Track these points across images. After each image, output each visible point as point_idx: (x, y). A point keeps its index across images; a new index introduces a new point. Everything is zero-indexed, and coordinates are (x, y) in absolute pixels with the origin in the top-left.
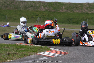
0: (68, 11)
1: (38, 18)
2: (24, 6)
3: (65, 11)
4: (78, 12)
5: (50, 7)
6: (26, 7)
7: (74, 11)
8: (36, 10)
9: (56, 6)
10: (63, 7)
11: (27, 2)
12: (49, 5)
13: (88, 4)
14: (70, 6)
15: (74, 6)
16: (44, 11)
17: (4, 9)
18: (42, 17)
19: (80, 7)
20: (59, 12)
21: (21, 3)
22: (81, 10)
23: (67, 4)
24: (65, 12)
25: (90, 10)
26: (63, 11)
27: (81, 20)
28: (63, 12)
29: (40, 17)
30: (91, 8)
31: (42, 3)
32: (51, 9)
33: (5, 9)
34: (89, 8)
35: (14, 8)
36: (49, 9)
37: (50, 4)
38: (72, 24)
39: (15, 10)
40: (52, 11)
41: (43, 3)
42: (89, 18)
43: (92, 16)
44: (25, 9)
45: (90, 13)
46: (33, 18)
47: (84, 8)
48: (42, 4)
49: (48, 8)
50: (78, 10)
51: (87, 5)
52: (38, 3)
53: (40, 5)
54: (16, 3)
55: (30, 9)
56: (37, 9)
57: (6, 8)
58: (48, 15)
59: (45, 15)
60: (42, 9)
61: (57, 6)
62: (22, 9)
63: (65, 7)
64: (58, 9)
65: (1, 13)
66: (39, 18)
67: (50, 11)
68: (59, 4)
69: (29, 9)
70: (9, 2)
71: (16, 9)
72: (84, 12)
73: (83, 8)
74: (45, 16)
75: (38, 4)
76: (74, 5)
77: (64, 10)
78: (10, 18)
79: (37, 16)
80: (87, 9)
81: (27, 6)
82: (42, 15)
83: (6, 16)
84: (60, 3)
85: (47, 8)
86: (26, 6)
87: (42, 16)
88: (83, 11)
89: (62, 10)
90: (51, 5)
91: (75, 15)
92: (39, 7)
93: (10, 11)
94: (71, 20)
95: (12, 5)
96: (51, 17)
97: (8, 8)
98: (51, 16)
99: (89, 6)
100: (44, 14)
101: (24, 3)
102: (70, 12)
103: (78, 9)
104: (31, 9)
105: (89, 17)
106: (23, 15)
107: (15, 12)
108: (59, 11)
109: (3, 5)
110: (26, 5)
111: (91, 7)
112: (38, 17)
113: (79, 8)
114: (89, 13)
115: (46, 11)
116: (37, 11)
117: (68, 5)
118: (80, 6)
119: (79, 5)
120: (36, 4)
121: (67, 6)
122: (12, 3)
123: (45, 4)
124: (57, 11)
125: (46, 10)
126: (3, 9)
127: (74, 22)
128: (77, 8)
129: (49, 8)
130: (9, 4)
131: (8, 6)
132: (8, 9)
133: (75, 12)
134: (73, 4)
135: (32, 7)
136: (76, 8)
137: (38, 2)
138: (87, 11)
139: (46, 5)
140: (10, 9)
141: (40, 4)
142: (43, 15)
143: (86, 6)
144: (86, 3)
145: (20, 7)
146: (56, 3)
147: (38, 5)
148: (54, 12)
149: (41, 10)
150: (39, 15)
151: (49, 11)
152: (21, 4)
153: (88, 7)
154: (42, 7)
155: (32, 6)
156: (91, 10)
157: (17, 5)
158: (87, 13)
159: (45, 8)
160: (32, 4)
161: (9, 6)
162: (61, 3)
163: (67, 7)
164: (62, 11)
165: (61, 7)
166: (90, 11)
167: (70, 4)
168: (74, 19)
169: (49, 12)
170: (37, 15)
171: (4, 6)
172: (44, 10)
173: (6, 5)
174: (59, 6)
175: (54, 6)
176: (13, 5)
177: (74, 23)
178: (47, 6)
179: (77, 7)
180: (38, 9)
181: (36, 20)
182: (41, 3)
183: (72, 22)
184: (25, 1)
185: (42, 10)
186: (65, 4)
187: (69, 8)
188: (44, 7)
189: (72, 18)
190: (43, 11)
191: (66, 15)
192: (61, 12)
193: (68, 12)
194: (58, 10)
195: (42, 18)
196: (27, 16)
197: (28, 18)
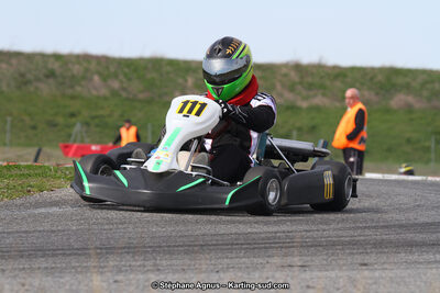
1: (78, 127)
2: (17, 75)
5: (130, 80)
6: (23, 81)
8: (70, 91)
9: (154, 75)
10: (186, 81)
11: (30, 57)
12: (126, 70)
13: (298, 67)
16: (105, 98)
18: (97, 121)
25: (304, 93)
29: (87, 124)
30: (310, 87)
32: (136, 86)
34: (301, 83)
36: (124, 89)
37: (133, 68)
40: (141, 96)
41: (98, 63)
42: (300, 129)
44: (19, 88)
45: (304, 105)
46: (55, 125)
47: (279, 87)
48: (93, 66)
49: (121, 82)
51: (293, 74)
52: (78, 63)
53: (87, 70)
55: (41, 86)
56: (72, 87)
59: (110, 116)
60: (95, 89)
61: (162, 76)
62: (5, 88)
63: (197, 80)
64: (166, 86)
66: (82, 125)
67: (131, 96)
68: (169, 68)
69: (37, 88)
74: (108, 120)
75: (77, 67)
79: (74, 120)
80: (292, 89)
81: (29, 76)
82: (93, 114)
84: (172, 63)
85: (116, 85)
86: (22, 75)
87: (93, 118)
89: (183, 93)
90: (135, 70)
92: (84, 78)
99: (302, 78)
100: (102, 108)
101: (14, 61)
104: (46, 89)
105: (298, 125)
106: (11, 115)
110: (23, 70)
111: (309, 80)
112: (74, 125)
114: (299, 108)
115: (112, 95)
116: (73, 97)
120: (70, 65)
123: (107, 68)
124: (160, 97)
125: (114, 93)
129: (125, 85)
135: (51, 81)
137: (78, 57)
138: (289, 96)
139: (112, 69)
141: (85, 64)
142: (101, 112)
143: (285, 75)
144: (286, 65)
146: (156, 64)
147: (76, 69)
148: (149, 102)
149: (89, 91)
150: (79, 113)
151: (124, 94)
153: (297, 79)
154: (96, 78)
155: (51, 74)
156: (311, 93)
158: (292, 108)
159: (110, 82)
160: (50, 66)
165: (180, 80)
166: (306, 98)
169: (127, 99)
170: (73, 115)
172: (104, 92)
174: (168, 73)
175: (149, 76)
178: (116, 76)
180: (78, 89)
181: (70, 136)
182: (89, 62)
184: (18, 54)
185: (94, 93)
188: (104, 80)
190: (98, 97)
194: (166, 94)
195: (97, 126)
196: (26, 118)
197: (34, 128)
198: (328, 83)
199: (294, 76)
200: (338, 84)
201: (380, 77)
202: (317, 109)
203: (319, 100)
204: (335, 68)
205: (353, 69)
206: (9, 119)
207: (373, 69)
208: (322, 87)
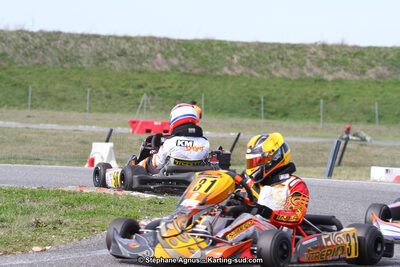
0: (253, 72)
1: (144, 97)
2: (95, 54)
3: (239, 72)
4: (285, 74)
5: (187, 57)
6: (100, 59)
7: (273, 72)
8: (139, 66)
9: (207, 54)
10: (233, 58)
11: (106, 39)
12: (184, 50)
13: (324, 47)
14: (257, 56)
15: (275, 53)
16: (167, 73)
17: (22, 63)
18: (159, 91)
19: (293, 58)
20: (219, 76)
21: (83, 42)
22: (298, 69)
23: (247, 45)
24: (241, 74)
25: (329, 68)
26: (233, 70)
27: (299, 103)
28: (233, 77)
29: (152, 94)
30: (335, 63)
31: (158, 43)
32: (192, 63)
33: (26, 64)
34: (326, 60)
35: (60, 59)
36: (182, 65)
37: (189, 48)
38: (267, 118)
39: (62, 67)
40: (196, 71)
41: (161, 44)
42: (326, 98)
43: (337, 89)
44: (97, 64)
45: (330, 78)
46: (126, 95)
47: (308, 61)
48: (157, 46)
49: (180, 59)
50: (288, 70)
51: (320, 53)
52: (145, 44)
53: (151, 49)
54: (67, 42)
55: (113, 62)
56: (139, 63)
57: (29, 59)
58: (181, 87)
59: (170, 87)
60: (159, 65)
61: (213, 54)
62: (85, 65)
63: (242, 57)
64: (217, 63)
65: (13, 78)
66: (148, 95)
67: (188, 71)
68: (219, 48)
69: (111, 64)
70: (40, 38)
71: (65, 66)
72: (308, 75)
73: (305, 61)
74: (169, 90)
75: (144, 47)
76: (274, 50)
77: (235, 68)
78: (45, 95)
79: (141, 90)
80: (320, 65)
81: (104, 55)
82: (157, 86)
83: (30, 89)
84: (221, 43)
85: (175, 62)
86: (99, 54)
87: (158, 89)
88: (305, 71)
89: (230, 68)
90: (191, 50)
91: (275, 85)
92: (149, 56)
93: (45, 70)
94: (260, 103)
95: (51, 50)
96: (190, 94)
97: (36, 61)
98: (189, 91)
99: (328, 55)
100: (164, 81)
101: (92, 42)
102: (257, 75)
103: (286, 66)
104: (118, 65)
105: (325, 94)
106: (90, 86)
107: (62, 73)
108: (218, 73)
109: (17, 48)
110: (100, 49)
111: (334, 57)
112: (142, 94)
113: (289, 60)
114: (326, 81)
115: (172, 70)
116: (140, 72)
117: (252, 50)
118: (294, 55)
119: (293, 52)
120: (138, 46)
121: (247, 55)
122: (52, 44)
123: (169, 48)
124: (212, 71)
125: (174, 69)
126: (20, 65)
127: (274, 110)
128: (285, 62)
129: (183, 62)
130: (41, 47)
131: (36, 51)
132: (38, 64)
133: (278, 75)
134: (270, 47)
135: (123, 58)
136: (280, 62)
137: (144, 38)
138: (317, 71)
140: (44, 63)
141: (151, 45)
142: (164, 85)
143: (315, 53)
144: (314, 45)
145: (79, 57)
146: (208, 44)
147: (143, 49)
148: (202, 76)
149: (154, 67)
150: (146, 84)
151: (182, 70)
152: (84, 46)
153: (324, 57)
154: (159, 56)
155: (123, 53)
156: (335, 68)
157: (68, 49)
158: (320, 81)
159: (170, 59)
160: (122, 46)
161: (41, 53)
162: (225, 41)
163: (247, 58)
164: (230, 73)
165: (228, 58)
166: (330, 73)
167: (260, 46)
168: (275, 100)
169: (185, 73)
170: (140, 87)
171: (21, 51)
172: (166, 67)
173: (29, 50)
174: (218, 52)
175: (203, 54)
176: (55, 48)
177: (272, 113)
178: (176, 55)
179: (282, 59)
180: (145, 64)
181: (138, 104)
182: (153, 43)
183: (265, 111)
184: (97, 37)
185: (159, 69)
186: (239, 45)
187: (255, 62)
188: (166, 58)
189: (264, 98)
190: (161, 72)
191: (245, 84)
192: (227, 75)
193: (252, 75)
194: (216, 69)
195: (160, 95)
196: (103, 89)
197: (109, 97)
198: (349, 59)
199: (321, 54)
200: (357, 61)
201: (392, 55)
202: (340, 81)
203: (341, 74)
204: (354, 47)
205: (369, 48)
206: (89, 90)
207: (386, 48)
208: (345, 63)
